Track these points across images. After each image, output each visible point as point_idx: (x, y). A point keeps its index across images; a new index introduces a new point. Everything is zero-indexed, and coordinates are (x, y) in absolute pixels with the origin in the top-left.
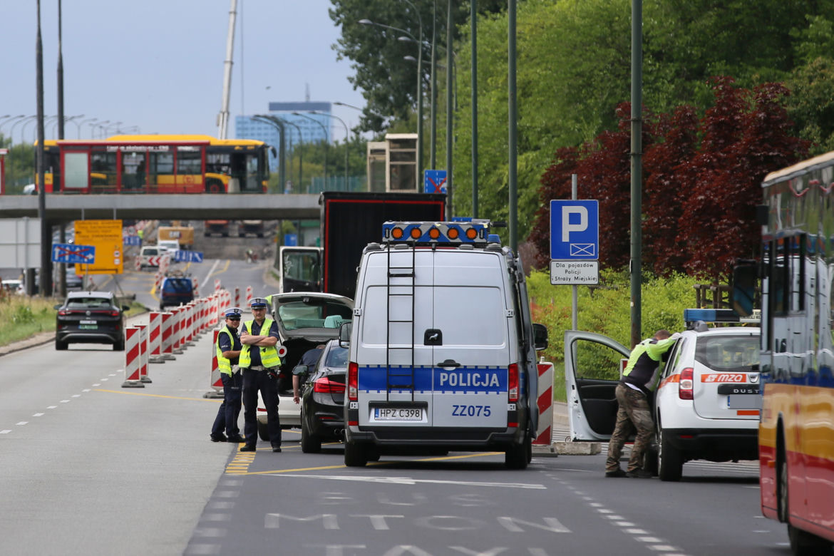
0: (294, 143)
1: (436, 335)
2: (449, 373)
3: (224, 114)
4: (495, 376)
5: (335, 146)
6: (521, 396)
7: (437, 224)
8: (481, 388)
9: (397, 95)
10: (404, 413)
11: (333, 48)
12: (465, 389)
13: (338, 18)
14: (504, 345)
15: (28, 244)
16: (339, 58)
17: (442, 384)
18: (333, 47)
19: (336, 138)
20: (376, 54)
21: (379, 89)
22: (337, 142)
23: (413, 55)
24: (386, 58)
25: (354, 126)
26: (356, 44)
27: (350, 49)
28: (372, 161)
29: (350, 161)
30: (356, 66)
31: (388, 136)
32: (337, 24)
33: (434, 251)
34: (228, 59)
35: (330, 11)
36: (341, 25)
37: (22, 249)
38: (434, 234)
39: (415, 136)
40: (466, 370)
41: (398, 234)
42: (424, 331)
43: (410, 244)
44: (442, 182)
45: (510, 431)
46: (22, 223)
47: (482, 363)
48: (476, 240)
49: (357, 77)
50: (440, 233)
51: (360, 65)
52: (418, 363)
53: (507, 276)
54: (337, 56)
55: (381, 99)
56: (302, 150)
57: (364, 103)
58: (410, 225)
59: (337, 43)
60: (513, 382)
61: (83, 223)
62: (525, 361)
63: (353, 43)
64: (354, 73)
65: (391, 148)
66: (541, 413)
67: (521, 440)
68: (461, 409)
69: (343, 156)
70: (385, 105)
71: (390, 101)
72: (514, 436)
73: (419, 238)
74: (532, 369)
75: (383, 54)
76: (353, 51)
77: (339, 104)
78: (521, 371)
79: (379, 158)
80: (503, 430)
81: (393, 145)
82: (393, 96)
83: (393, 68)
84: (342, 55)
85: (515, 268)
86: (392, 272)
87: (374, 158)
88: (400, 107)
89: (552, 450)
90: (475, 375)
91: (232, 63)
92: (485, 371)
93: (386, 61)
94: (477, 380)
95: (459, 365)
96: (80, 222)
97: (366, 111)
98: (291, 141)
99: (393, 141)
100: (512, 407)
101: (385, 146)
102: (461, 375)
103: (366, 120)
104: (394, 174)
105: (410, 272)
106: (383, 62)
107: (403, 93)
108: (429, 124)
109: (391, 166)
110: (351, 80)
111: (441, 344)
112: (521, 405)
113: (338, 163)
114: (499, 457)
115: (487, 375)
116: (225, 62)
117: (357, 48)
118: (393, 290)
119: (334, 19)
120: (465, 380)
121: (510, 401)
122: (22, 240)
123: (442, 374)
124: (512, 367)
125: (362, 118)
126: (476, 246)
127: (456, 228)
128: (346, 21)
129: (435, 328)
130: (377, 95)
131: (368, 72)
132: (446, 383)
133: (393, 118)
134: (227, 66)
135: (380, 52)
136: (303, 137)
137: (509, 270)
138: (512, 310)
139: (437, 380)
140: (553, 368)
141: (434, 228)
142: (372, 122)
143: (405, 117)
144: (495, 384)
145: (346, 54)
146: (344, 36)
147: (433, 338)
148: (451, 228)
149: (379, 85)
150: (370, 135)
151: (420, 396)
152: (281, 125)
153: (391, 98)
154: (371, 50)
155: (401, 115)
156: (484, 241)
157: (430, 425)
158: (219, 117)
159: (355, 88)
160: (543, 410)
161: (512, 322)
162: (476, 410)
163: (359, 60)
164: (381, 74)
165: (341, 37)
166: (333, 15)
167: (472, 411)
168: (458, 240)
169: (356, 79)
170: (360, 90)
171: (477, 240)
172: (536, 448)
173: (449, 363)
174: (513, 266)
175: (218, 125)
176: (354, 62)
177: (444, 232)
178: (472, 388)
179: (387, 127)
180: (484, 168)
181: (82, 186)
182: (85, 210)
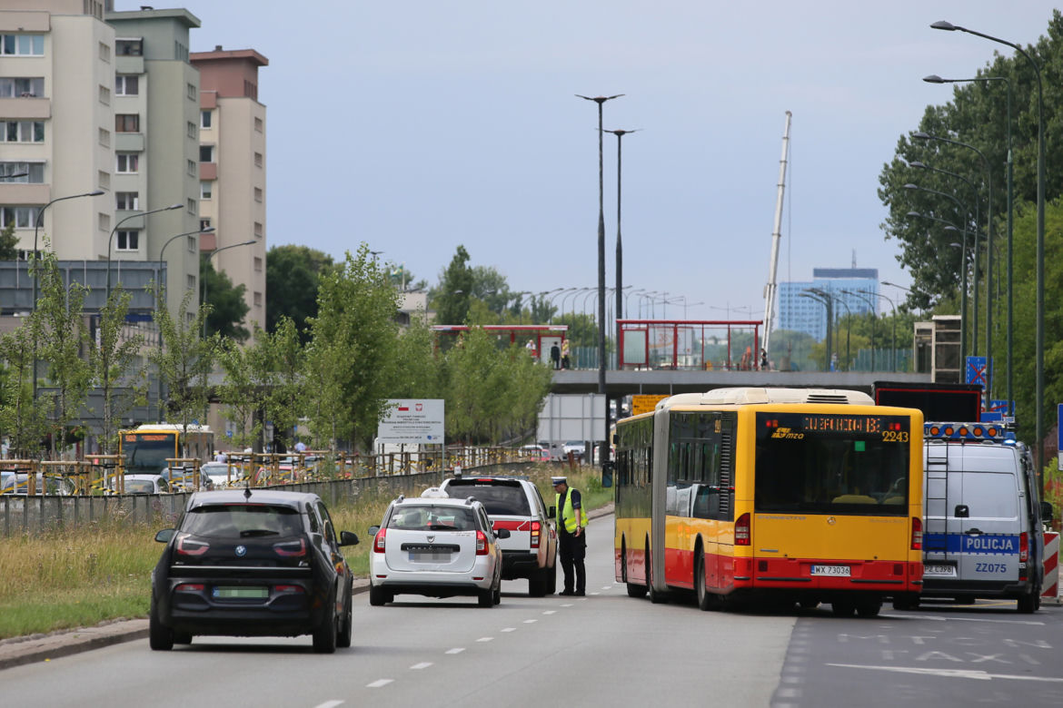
0: (841, 315)
1: (964, 510)
2: (974, 538)
3: (770, 286)
4: (1009, 542)
5: (881, 318)
6: (1030, 557)
7: (966, 424)
8: (999, 551)
9: (944, 273)
10: (939, 569)
11: (881, 228)
12: (986, 551)
13: (887, 198)
14: (1016, 519)
15: (594, 419)
16: (888, 237)
17: (968, 547)
18: (882, 226)
19: (882, 311)
20: (924, 233)
21: (926, 267)
22: (884, 315)
23: (959, 243)
24: (933, 237)
25: (900, 304)
26: (904, 223)
27: (898, 229)
28: (918, 340)
29: (897, 334)
30: (904, 245)
31: (934, 317)
32: (886, 204)
33: (963, 445)
34: (776, 232)
35: (879, 191)
36: (890, 205)
37: (587, 423)
38: (963, 432)
39: (959, 317)
40: (987, 536)
41: (935, 431)
42: (955, 506)
43: (945, 440)
44: (983, 368)
45: (1021, 583)
46: (587, 399)
47: (1000, 531)
48: (995, 437)
49: (905, 255)
50: (968, 432)
51: (908, 244)
52: (950, 530)
53: (1019, 465)
54: (885, 235)
55: (928, 278)
56: (849, 321)
57: (912, 281)
58: (944, 425)
59: (886, 222)
60: (1024, 546)
61: (641, 398)
62: (1033, 531)
63: (901, 222)
64: (902, 252)
65: (936, 329)
66: (1046, 574)
67: (1029, 591)
68: (983, 566)
69: (890, 328)
70: (932, 283)
71: (937, 280)
72: (1024, 587)
73: (951, 435)
74: (1039, 537)
75: (931, 234)
76: (901, 230)
77: (887, 284)
78: (1030, 538)
79: (926, 338)
80: (1016, 582)
81: (938, 326)
82: (941, 275)
83: (940, 247)
84: (890, 234)
85: (1026, 459)
86: (931, 461)
87: (921, 338)
88: (947, 285)
89: (1058, 601)
90: (994, 541)
91: (779, 235)
92: (1001, 538)
93: (933, 241)
94: (996, 544)
95: (982, 533)
96: (638, 396)
97: (913, 289)
98: (837, 314)
99: (938, 322)
100: (1023, 565)
101: (931, 326)
102: (983, 540)
103: (914, 297)
104: (939, 353)
105: (944, 461)
106: (930, 241)
107: (950, 272)
108: (971, 305)
109: (937, 346)
110: (898, 258)
111: (968, 516)
112: (1030, 564)
113: (884, 335)
114: (1012, 604)
115: (1004, 541)
116: (773, 234)
117: (906, 227)
118: (931, 475)
119: (883, 199)
120: (986, 545)
121: (1021, 561)
122: (588, 414)
123: (969, 539)
124: (1023, 535)
125: (909, 296)
126: (997, 441)
127: (980, 428)
128: (894, 201)
129: (964, 504)
130: (924, 274)
131: (916, 251)
132: (972, 546)
133: (939, 296)
134: (775, 238)
135: (928, 231)
136: (851, 311)
137: (1021, 460)
138: (1023, 491)
139: (965, 544)
140: (1059, 537)
141: (963, 427)
142: (920, 300)
143: (952, 296)
144: (1009, 548)
145: (894, 234)
146: (892, 215)
147: (962, 511)
148: (976, 427)
149: (926, 264)
150: (917, 312)
151: (951, 555)
152: (827, 298)
153: (938, 276)
154: (919, 229)
155: (948, 293)
156: (1002, 438)
157: (959, 579)
159: (903, 267)
160: (1047, 572)
161: (1024, 500)
162: (995, 567)
163: (908, 239)
164: (929, 253)
165: (889, 217)
166: (882, 195)
167: (991, 568)
168: (982, 437)
169: (903, 258)
170: (908, 268)
171: (997, 437)
172: (1044, 599)
173: (975, 531)
174: (1025, 457)
175: (765, 297)
176: (902, 241)
177: (971, 430)
178: (992, 550)
179: (934, 304)
180: (1024, 354)
181: (639, 362)
182: (643, 385)
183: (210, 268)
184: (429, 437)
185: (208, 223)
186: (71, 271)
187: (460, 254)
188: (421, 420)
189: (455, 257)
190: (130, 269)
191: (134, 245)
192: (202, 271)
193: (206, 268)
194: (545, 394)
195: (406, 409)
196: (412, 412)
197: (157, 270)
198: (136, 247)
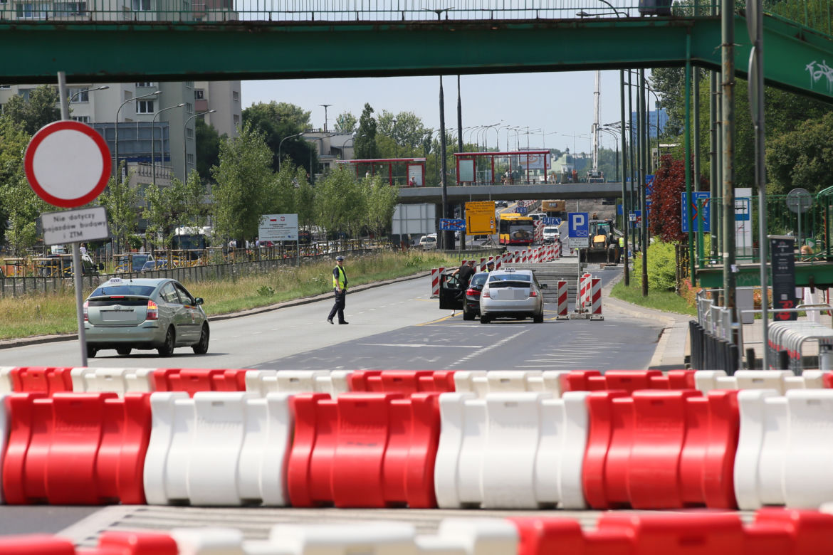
15: (427, 219)
37: (424, 222)
46: (424, 207)
96: (469, 203)
122: (424, 217)
158: (593, 128)
175: (592, 132)
181: (469, 180)
182: (472, 195)
183: (203, 123)
184: (289, 237)
185: (202, 93)
186: (106, 129)
187: (367, 109)
188: (284, 226)
189: (364, 112)
190: (145, 127)
191: (151, 110)
192: (197, 125)
193: (200, 123)
194: (395, 204)
195: (275, 220)
196: (279, 222)
197: (162, 128)
198: (152, 111)
